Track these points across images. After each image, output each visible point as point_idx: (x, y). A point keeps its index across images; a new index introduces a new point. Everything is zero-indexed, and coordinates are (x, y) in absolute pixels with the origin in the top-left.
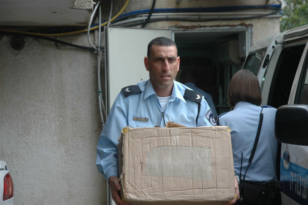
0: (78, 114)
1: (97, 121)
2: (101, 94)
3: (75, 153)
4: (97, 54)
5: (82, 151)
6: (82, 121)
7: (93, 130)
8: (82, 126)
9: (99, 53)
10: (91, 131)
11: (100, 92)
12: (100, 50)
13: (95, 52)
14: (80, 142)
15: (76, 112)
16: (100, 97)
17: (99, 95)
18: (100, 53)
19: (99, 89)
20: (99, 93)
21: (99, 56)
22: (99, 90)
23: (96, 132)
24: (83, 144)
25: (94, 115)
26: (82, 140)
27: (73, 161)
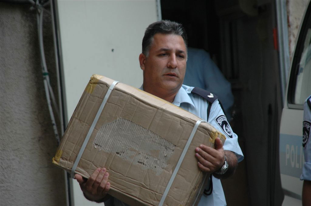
0: (8, 113)
1: (40, 123)
2: (47, 77)
3: (5, 178)
4: (35, 12)
5: (18, 174)
6: (15, 123)
7: (35, 138)
8: (16, 133)
9: (39, 11)
10: (32, 139)
11: (45, 74)
12: (39, 5)
13: (32, 8)
14: (13, 159)
15: (4, 110)
16: (47, 83)
17: (45, 78)
18: (41, 10)
19: (44, 69)
20: (44, 76)
21: (39, 14)
22: (43, 72)
23: (39, 140)
24: (19, 162)
25: (35, 112)
26: (17, 156)
27: (3, 192)
